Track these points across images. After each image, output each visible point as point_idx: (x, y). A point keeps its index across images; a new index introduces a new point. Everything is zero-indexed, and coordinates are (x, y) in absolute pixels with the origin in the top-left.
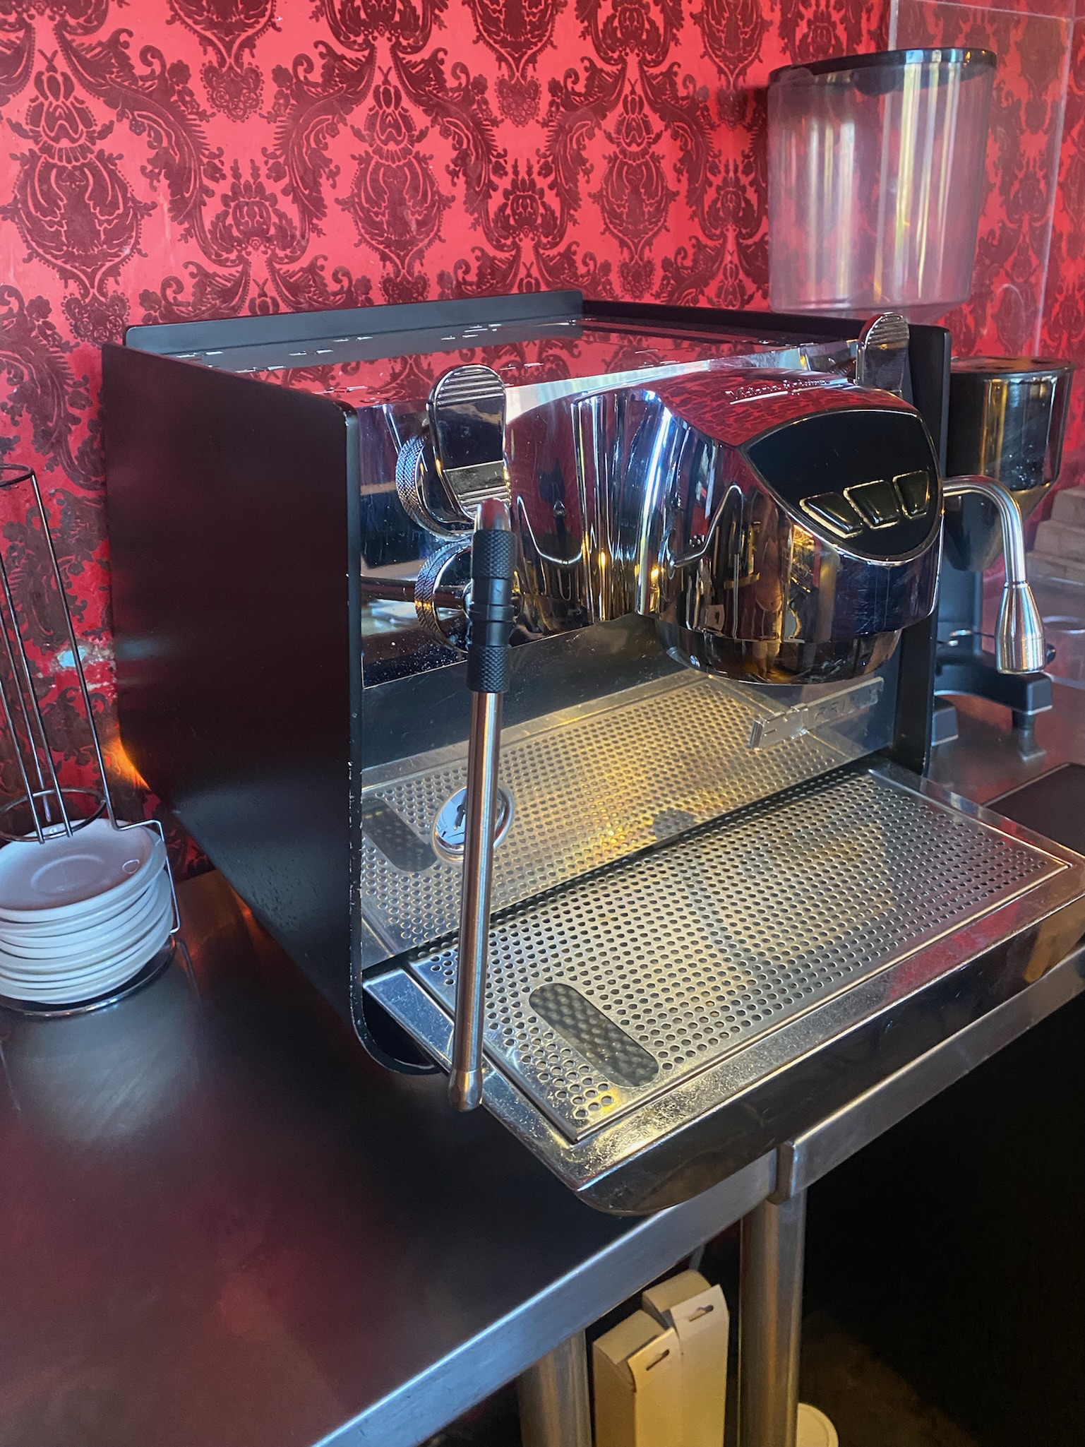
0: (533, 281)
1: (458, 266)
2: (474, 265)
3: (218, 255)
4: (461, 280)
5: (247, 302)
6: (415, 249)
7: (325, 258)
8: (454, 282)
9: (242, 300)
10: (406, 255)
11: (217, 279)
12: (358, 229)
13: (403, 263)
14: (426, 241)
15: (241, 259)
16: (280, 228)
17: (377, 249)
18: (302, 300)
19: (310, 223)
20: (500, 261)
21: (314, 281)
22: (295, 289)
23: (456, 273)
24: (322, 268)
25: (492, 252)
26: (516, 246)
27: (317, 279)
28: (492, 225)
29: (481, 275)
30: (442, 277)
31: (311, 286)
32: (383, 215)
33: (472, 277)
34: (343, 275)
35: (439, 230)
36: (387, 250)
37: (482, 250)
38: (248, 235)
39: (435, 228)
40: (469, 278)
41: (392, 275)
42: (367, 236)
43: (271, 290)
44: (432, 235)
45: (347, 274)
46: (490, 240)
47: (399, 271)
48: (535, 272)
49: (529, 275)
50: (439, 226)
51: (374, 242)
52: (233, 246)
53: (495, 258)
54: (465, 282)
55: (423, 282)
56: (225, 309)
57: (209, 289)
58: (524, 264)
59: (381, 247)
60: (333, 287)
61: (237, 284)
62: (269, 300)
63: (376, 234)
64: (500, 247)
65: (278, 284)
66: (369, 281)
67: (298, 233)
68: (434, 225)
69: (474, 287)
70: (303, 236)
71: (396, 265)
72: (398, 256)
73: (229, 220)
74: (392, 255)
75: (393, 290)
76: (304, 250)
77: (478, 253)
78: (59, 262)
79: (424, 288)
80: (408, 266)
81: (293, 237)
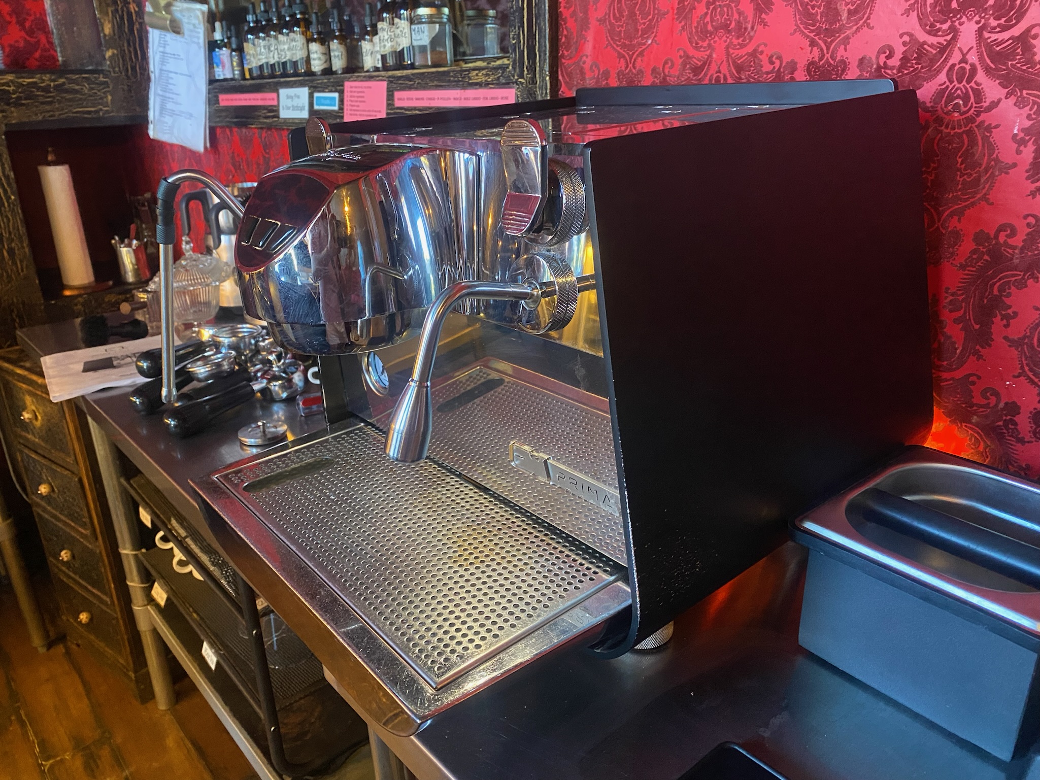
0: (968, 67)
1: (881, 51)
2: (899, 50)
3: (697, 44)
4: (882, 64)
5: (709, 76)
6: (843, 36)
7: (766, 45)
8: (875, 66)
9: (706, 75)
10: (832, 42)
11: (694, 59)
12: (796, 21)
13: (828, 49)
14: (855, 28)
15: (709, 46)
16: (739, 23)
17: (808, 37)
18: (743, 77)
19: (760, 17)
20: (932, 46)
21: (754, 63)
22: (739, 69)
23: (878, 58)
24: (762, 53)
25: (922, 36)
26: (954, 31)
27: (756, 61)
28: (929, 9)
29: (905, 59)
30: (861, 61)
31: (751, 66)
32: (819, 7)
33: (895, 62)
34: (777, 58)
35: (868, 18)
36: (816, 38)
37: (911, 35)
38: (716, 29)
39: (866, 16)
40: (890, 63)
41: (817, 59)
42: (801, 26)
43: (725, 70)
44: (861, 22)
45: (779, 58)
46: (923, 25)
47: (823, 55)
48: (973, 58)
49: (964, 60)
50: (870, 14)
51: (806, 31)
52: (707, 37)
53: (925, 43)
54: (886, 66)
55: (844, 65)
56: (695, 80)
57: (688, 66)
58: (960, 49)
59: (812, 35)
60: (767, 67)
61: (705, 64)
62: (722, 76)
63: (810, 25)
64: (933, 32)
65: (729, 65)
66: (796, 63)
67: (749, 26)
68: (864, 14)
69: (895, 71)
70: (752, 28)
71: (822, 50)
72: (825, 42)
73: (708, 19)
74: (820, 42)
75: (815, 72)
76: (751, 38)
77: (906, 38)
78: (618, 49)
79: (843, 70)
80: (833, 52)
81: (746, 29)
